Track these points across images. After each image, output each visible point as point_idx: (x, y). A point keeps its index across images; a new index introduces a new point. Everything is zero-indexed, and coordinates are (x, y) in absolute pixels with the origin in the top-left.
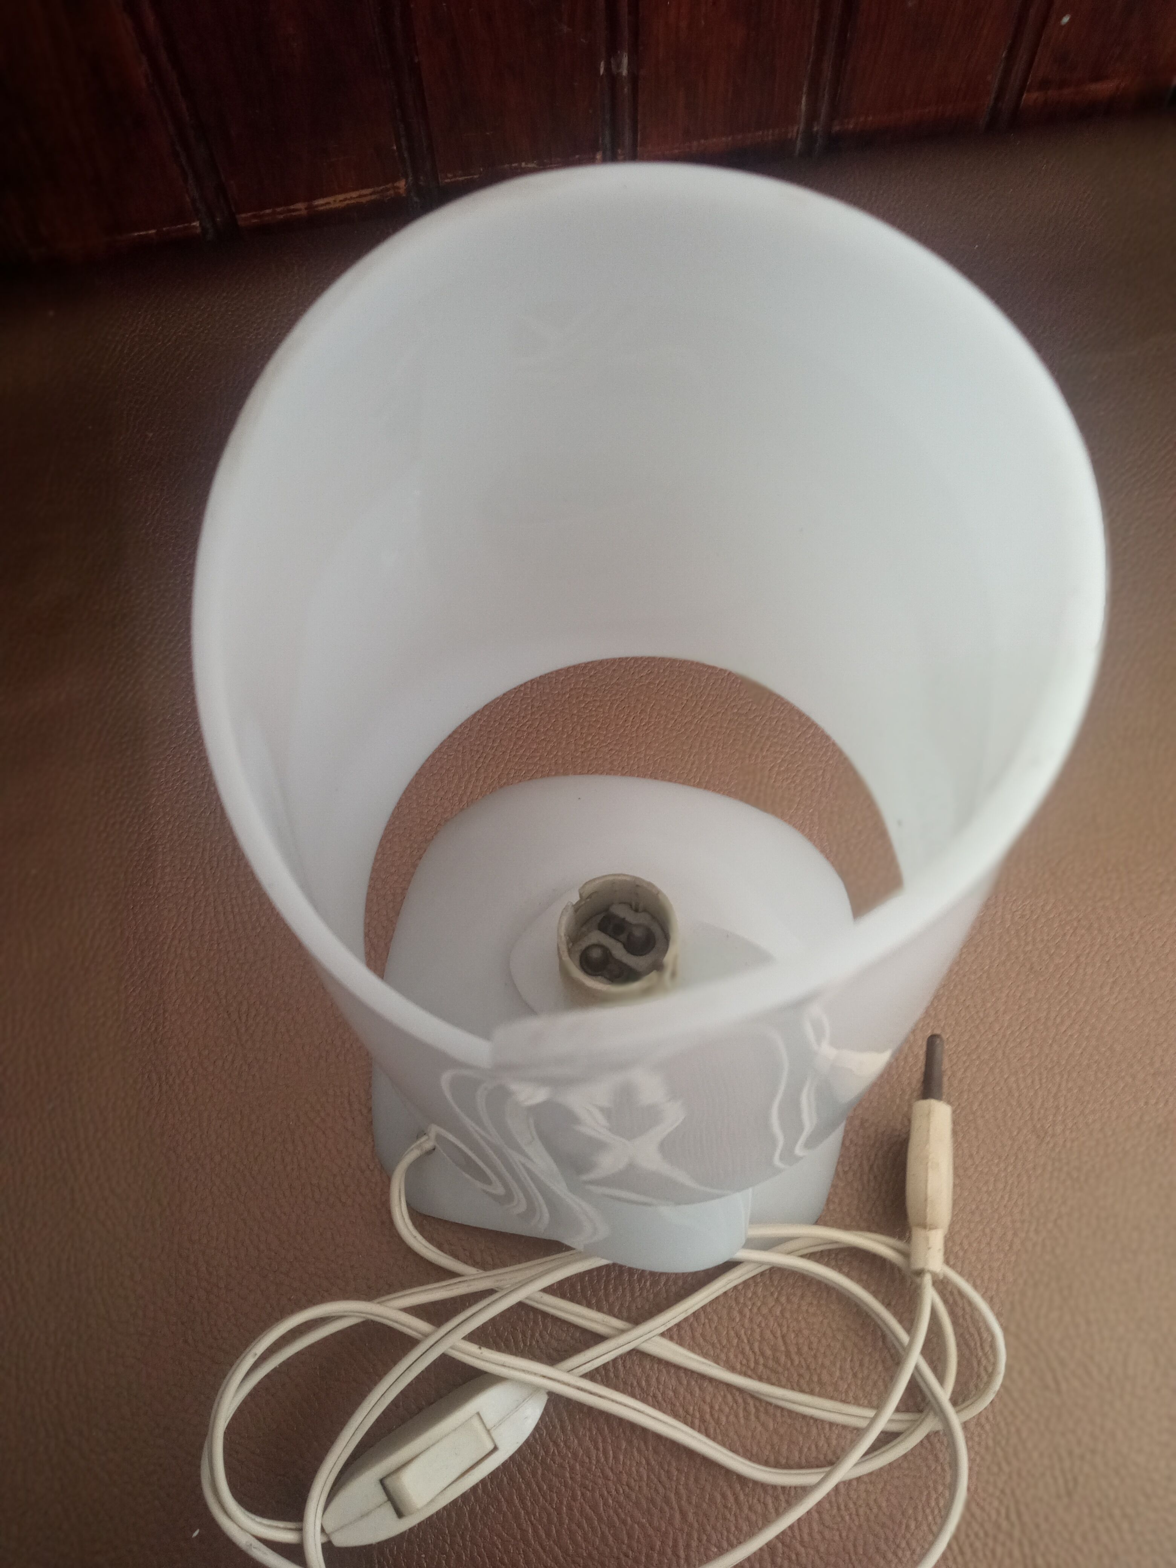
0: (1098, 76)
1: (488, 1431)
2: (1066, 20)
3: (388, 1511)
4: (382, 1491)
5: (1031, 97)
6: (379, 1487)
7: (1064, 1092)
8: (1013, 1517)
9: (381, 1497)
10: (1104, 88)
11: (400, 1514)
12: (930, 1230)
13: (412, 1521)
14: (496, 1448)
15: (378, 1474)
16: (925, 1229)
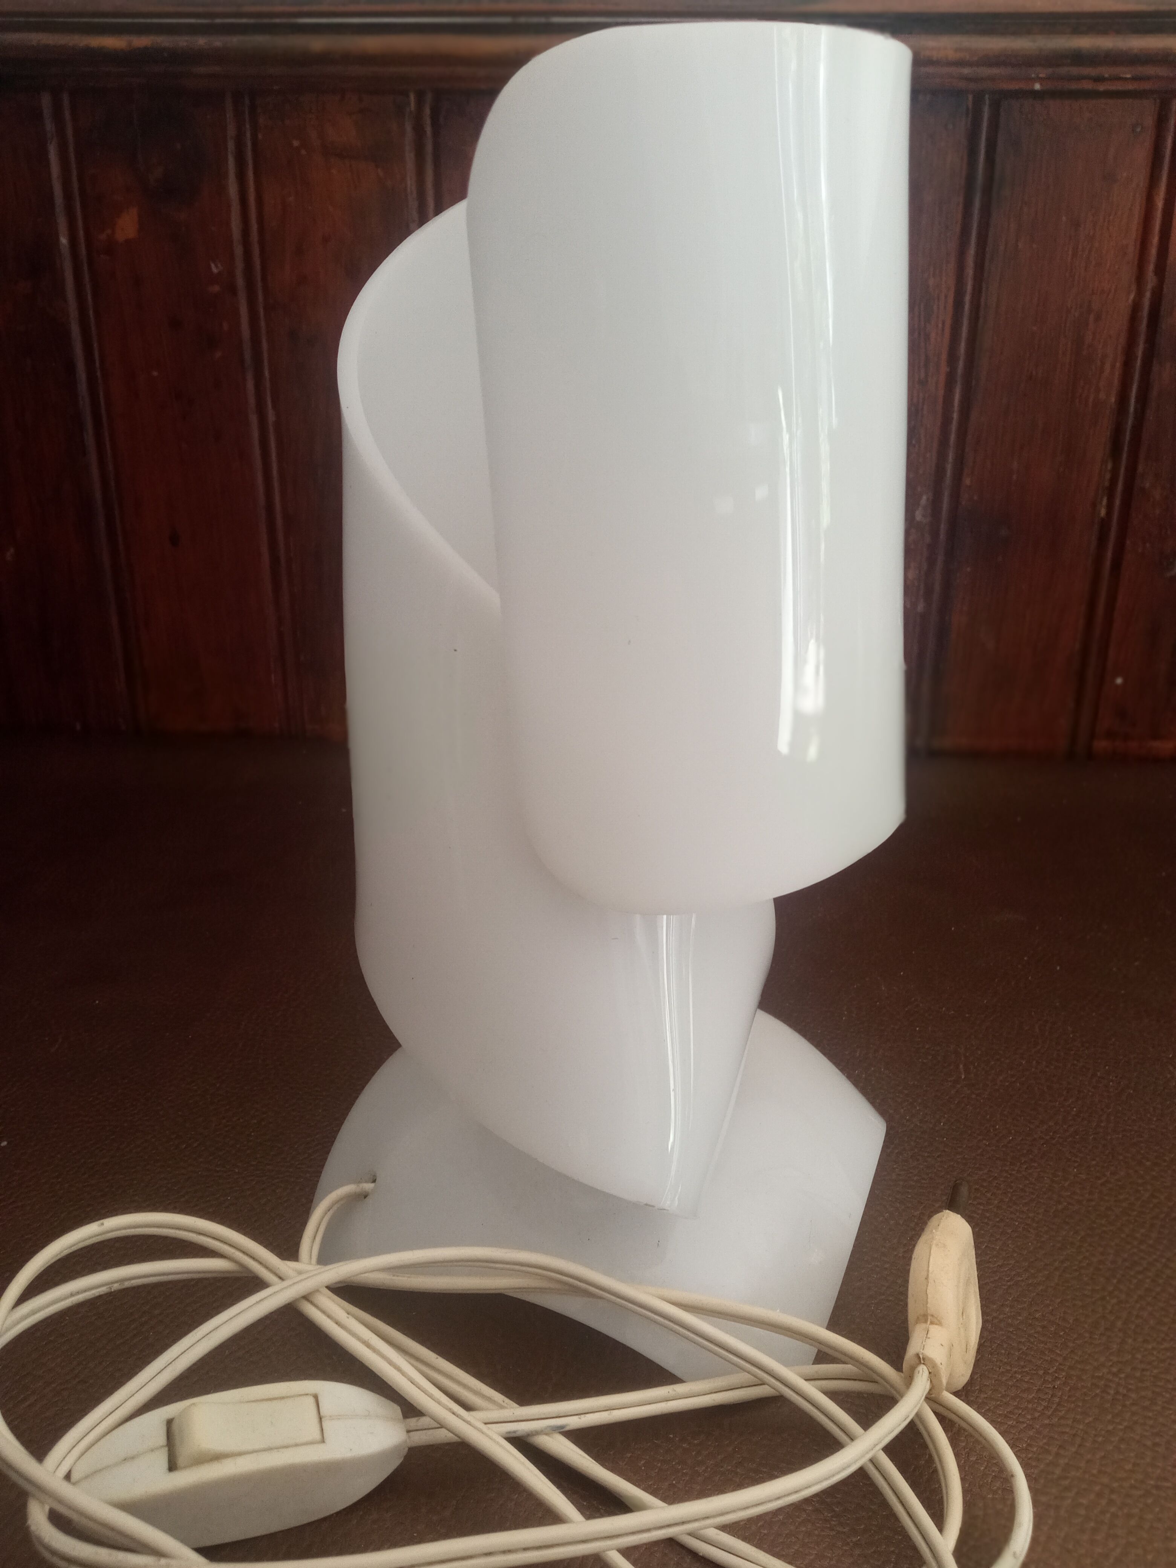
0: (1155, 738)
1: (320, 1419)
2: (1119, 681)
3: (162, 1459)
4: (165, 1434)
6: (164, 1427)
9: (162, 1440)
11: (172, 1466)
12: (932, 1323)
13: (185, 1478)
14: (323, 1441)
15: (170, 1416)
16: (926, 1322)
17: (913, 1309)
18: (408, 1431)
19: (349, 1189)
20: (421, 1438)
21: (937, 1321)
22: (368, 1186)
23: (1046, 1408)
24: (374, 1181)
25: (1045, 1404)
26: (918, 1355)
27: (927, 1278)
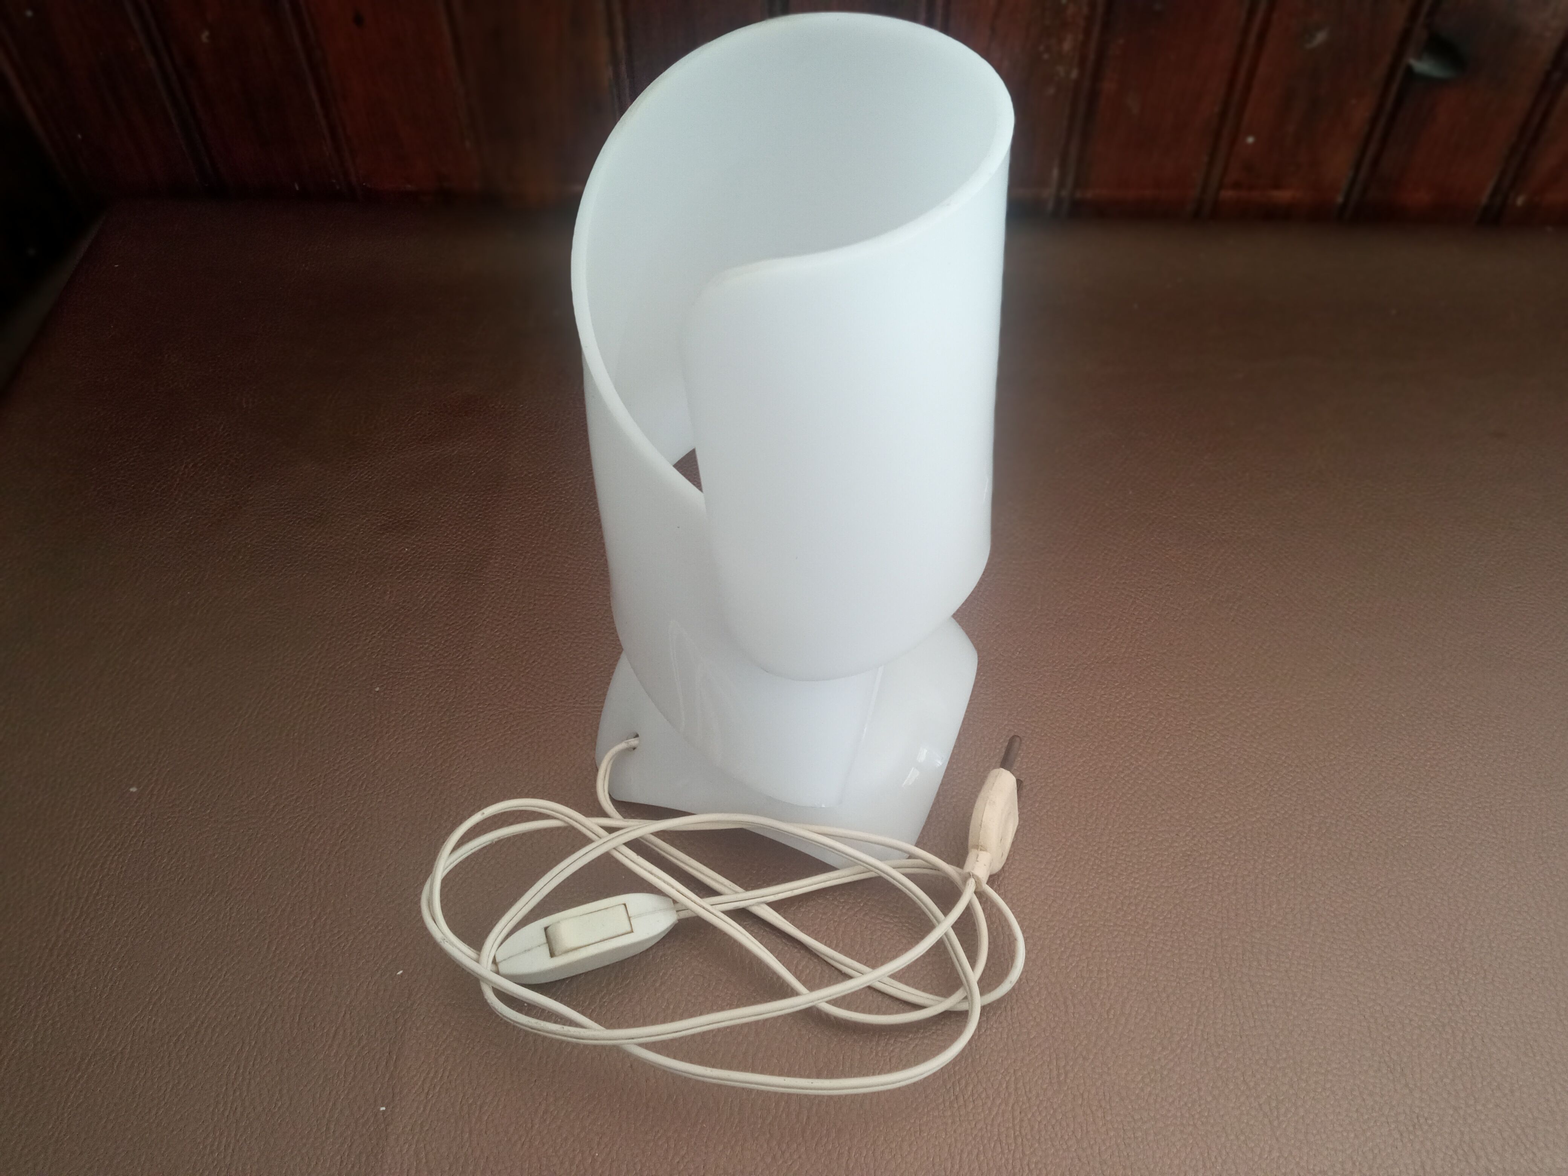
0: (1277, 186)
1: (629, 918)
2: (1250, 140)
3: (545, 950)
4: (544, 936)
5: (1227, 194)
6: (543, 930)
7: (1114, 816)
8: (1012, 1090)
9: (543, 939)
10: (1283, 196)
11: (552, 955)
12: (981, 850)
13: (560, 961)
14: (632, 931)
15: (546, 925)
16: (977, 849)
17: (971, 840)
18: (677, 911)
19: (622, 746)
20: (684, 915)
21: (984, 849)
22: (634, 742)
23: (1050, 875)
24: (637, 736)
25: (1049, 872)
26: (969, 873)
27: (981, 825)
